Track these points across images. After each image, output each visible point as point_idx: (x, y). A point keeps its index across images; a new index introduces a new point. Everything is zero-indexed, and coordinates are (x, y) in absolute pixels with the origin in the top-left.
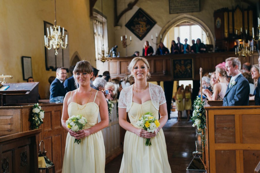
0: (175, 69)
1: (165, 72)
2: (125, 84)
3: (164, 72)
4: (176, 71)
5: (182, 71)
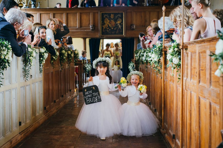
0: (103, 24)
1: (92, 27)
4: (104, 27)
5: (111, 27)
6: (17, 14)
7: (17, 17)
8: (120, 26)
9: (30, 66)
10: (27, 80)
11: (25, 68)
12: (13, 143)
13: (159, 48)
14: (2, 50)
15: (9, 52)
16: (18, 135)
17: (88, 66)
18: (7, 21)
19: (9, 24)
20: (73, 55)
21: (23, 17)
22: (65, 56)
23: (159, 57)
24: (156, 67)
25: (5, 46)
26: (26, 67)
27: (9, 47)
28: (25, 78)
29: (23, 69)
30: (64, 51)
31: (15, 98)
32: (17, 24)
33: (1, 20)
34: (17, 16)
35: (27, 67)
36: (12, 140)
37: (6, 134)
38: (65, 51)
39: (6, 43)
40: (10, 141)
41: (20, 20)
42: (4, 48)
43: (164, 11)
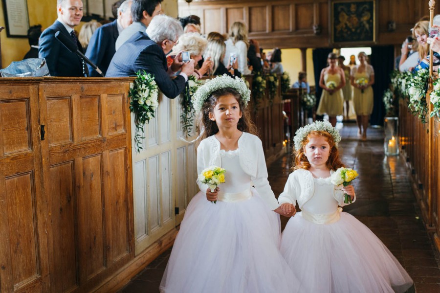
0: (337, 22)
1: (317, 30)
2: (234, 43)
3: (314, 28)
4: (339, 27)
5: (351, 27)
6: (166, 26)
7: (166, 31)
8: (367, 26)
9: (194, 113)
10: (189, 135)
11: (186, 116)
12: (163, 245)
13: (421, 77)
14: (140, 90)
15: (152, 93)
16: (173, 231)
17: (309, 98)
18: (150, 38)
19: (153, 44)
20: (277, 84)
21: (176, 30)
22: (262, 87)
23: (422, 93)
24: (418, 111)
25: (145, 84)
26: (186, 114)
27: (152, 84)
28: (186, 132)
29: (181, 117)
30: (260, 79)
31: (167, 169)
32: (167, 43)
33: (141, 36)
34: (165, 29)
35: (190, 113)
36: (163, 239)
37: (152, 231)
38: (262, 78)
39: (147, 77)
40: (159, 242)
41: (171, 35)
42: (144, 86)
43: (432, 9)
